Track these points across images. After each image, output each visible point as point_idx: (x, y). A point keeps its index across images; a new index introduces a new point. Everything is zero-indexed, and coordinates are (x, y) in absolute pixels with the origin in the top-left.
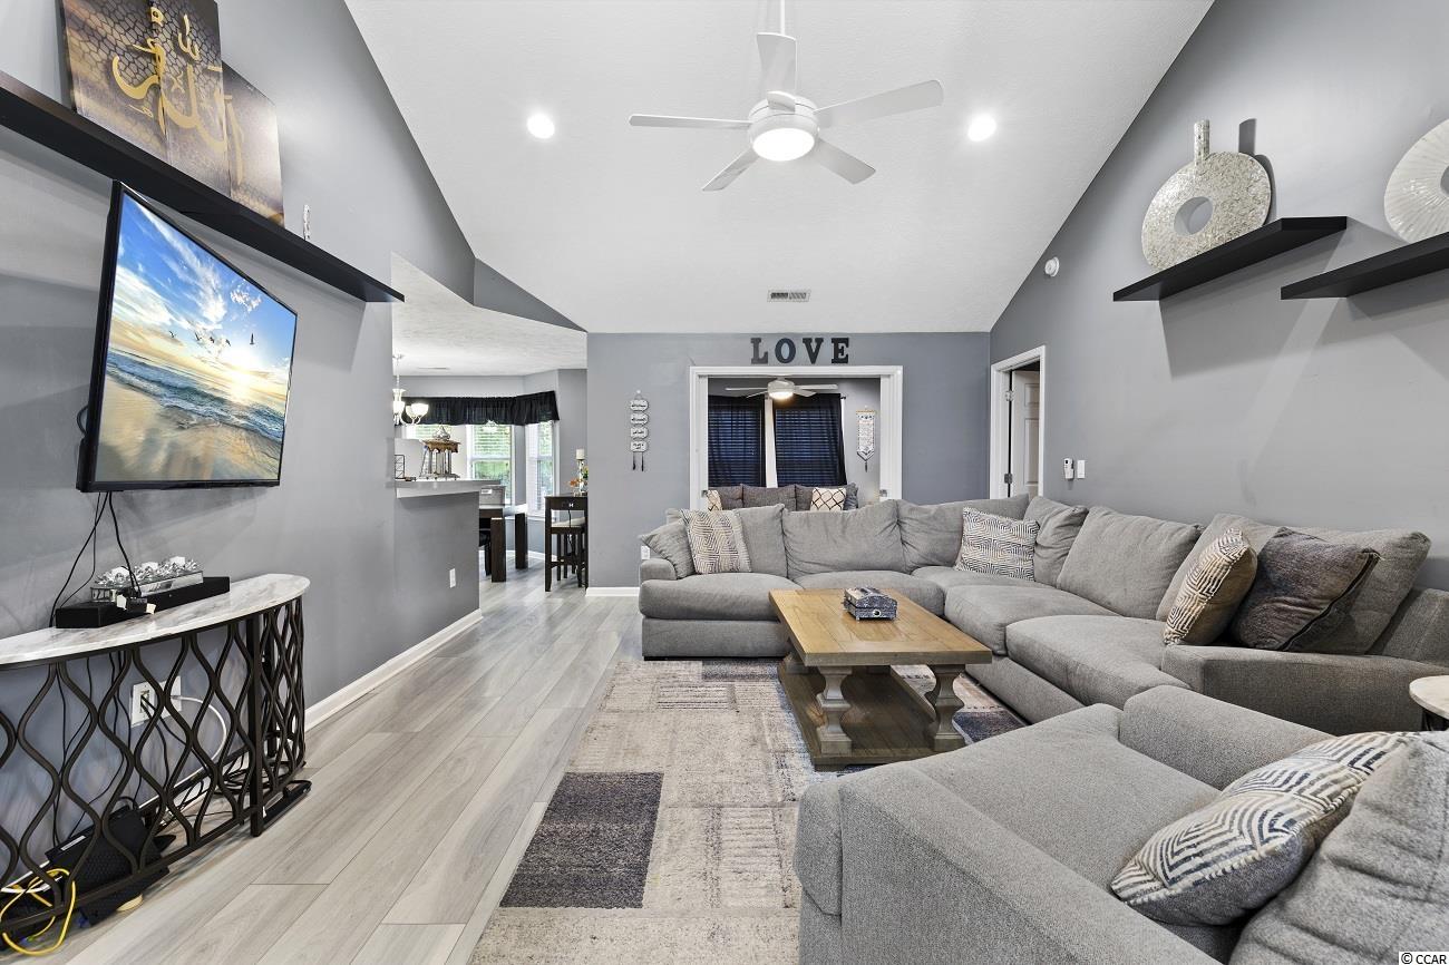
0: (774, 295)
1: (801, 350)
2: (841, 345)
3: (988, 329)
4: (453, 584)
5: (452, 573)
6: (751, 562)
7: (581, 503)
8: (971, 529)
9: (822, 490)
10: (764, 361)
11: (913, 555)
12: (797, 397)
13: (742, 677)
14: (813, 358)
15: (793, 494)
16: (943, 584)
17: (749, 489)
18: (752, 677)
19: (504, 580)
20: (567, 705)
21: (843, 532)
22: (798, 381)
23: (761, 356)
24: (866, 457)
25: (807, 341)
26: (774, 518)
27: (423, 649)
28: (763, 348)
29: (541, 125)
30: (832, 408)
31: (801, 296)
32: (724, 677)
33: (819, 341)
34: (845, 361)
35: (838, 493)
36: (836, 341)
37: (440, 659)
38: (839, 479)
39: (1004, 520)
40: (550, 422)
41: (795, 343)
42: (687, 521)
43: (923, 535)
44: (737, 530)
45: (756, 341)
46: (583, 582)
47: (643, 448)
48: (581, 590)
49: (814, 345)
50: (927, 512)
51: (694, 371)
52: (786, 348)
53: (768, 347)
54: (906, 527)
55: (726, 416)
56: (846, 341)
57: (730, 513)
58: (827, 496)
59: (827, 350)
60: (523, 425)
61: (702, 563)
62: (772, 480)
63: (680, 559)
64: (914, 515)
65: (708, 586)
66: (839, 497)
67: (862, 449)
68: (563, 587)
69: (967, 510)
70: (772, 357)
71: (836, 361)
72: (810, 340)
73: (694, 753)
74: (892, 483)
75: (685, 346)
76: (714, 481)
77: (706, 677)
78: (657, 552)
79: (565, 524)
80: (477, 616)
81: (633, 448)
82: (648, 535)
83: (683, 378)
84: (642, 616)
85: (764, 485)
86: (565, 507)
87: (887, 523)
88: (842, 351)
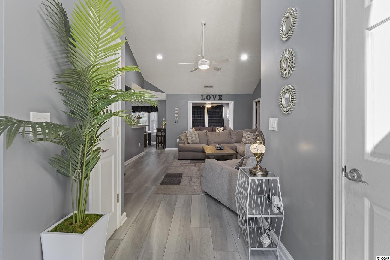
0: (206, 86)
1: (212, 97)
2: (220, 96)
3: (252, 93)
4: (140, 146)
5: (140, 143)
6: (200, 141)
7: (164, 130)
8: (245, 135)
10: (204, 100)
11: (233, 141)
12: (212, 107)
13: (197, 162)
14: (214, 99)
15: (212, 129)
16: (237, 146)
17: (202, 127)
18: (199, 162)
19: (147, 147)
20: (165, 166)
21: (219, 136)
22: (212, 103)
23: (203, 99)
25: (213, 96)
26: (205, 133)
27: (135, 158)
28: (204, 97)
29: (160, 57)
30: (221, 109)
31: (211, 87)
32: (194, 162)
33: (216, 95)
34: (221, 100)
35: (222, 128)
36: (219, 95)
37: (139, 160)
38: (222, 125)
39: (251, 133)
40: (156, 112)
41: (211, 96)
42: (187, 133)
43: (235, 137)
44: (197, 135)
45: (202, 95)
46: (164, 147)
47: (178, 118)
48: (164, 149)
49: (214, 96)
50: (236, 132)
51: (189, 102)
52: (208, 97)
53: (205, 97)
54: (232, 135)
55: (196, 110)
56: (221, 95)
57: (196, 132)
58: (219, 129)
59: (217, 97)
60: (150, 112)
61: (190, 141)
62: (207, 126)
63: (185, 141)
64: (233, 132)
65: (191, 145)
66: (222, 129)
67: (228, 118)
68: (160, 149)
69: (244, 131)
70: (206, 99)
71: (219, 100)
72: (214, 95)
73: (188, 171)
74: (231, 126)
75: (187, 97)
76: (193, 126)
77: (190, 162)
78: (180, 139)
79: (161, 135)
80: (143, 153)
81: (176, 118)
82: (179, 136)
83: (187, 103)
84: (178, 151)
85: (205, 127)
86: (161, 131)
87: (228, 134)
88: (221, 98)
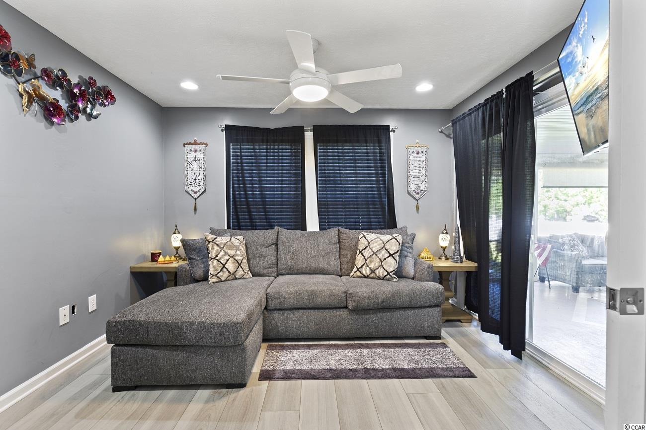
9: (371, 236)
15: (336, 239)
17: (285, 234)
24: (417, 196)
30: (379, 142)
35: (390, 241)
38: (388, 222)
58: (376, 244)
62: (313, 222)
66: (393, 247)
67: (413, 187)
85: (305, 229)
